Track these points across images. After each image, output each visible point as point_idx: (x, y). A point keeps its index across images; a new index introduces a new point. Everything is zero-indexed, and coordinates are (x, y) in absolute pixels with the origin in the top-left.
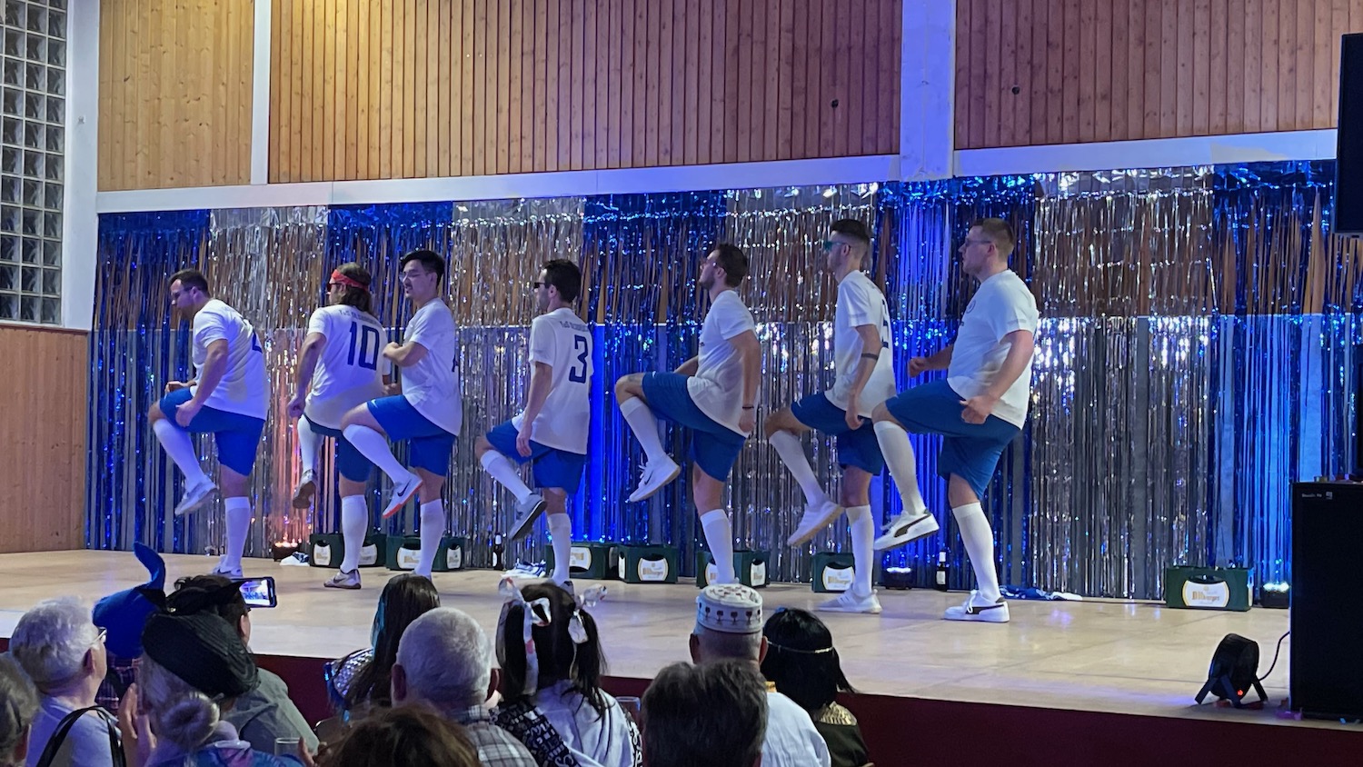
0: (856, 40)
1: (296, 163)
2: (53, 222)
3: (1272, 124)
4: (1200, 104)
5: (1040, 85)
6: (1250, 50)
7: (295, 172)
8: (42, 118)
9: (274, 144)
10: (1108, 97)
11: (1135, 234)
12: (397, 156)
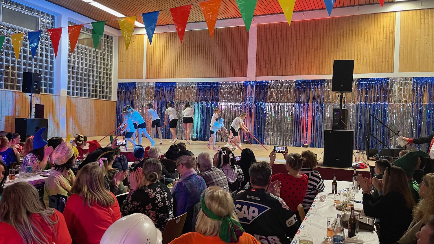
0: (241, 59)
1: (150, 75)
2: (110, 84)
3: (305, 74)
4: (294, 70)
5: (269, 67)
6: (302, 62)
7: (150, 77)
8: (109, 67)
9: (147, 72)
10: (280, 69)
11: (283, 90)
12: (167, 75)
